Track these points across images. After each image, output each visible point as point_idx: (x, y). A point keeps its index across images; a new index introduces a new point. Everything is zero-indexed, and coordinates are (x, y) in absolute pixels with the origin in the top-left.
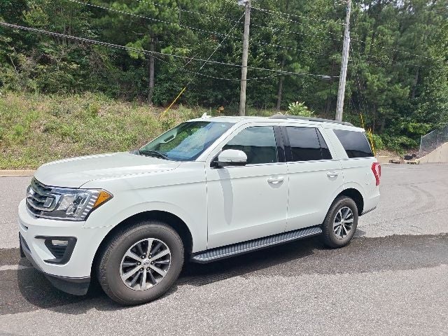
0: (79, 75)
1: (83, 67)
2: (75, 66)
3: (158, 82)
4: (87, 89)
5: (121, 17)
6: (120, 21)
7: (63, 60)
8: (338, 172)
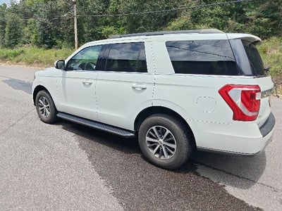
8: (147, 86)
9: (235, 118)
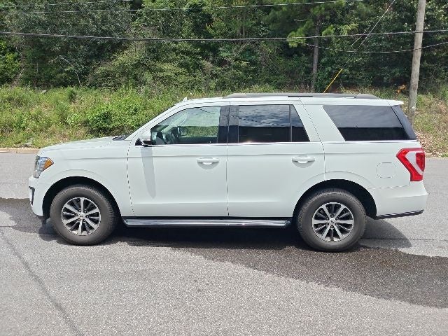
0: (250, 71)
1: (252, 63)
2: (244, 63)
3: (322, 66)
4: (255, 82)
5: (284, 8)
6: (283, 13)
7: (236, 60)
8: (315, 158)
9: (412, 180)
